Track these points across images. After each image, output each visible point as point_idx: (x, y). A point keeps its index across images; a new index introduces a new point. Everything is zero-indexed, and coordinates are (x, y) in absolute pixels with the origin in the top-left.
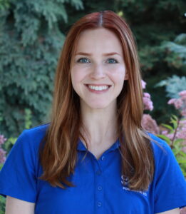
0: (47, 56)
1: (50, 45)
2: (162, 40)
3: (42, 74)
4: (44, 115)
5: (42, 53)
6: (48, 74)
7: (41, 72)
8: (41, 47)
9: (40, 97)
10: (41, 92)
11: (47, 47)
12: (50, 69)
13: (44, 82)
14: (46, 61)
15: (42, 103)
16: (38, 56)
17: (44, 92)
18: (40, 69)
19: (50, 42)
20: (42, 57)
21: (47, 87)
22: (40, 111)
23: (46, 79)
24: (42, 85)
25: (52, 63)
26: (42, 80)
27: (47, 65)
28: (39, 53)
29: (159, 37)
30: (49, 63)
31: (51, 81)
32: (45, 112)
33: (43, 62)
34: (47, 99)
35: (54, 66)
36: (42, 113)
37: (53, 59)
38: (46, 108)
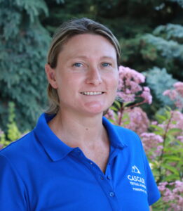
0: (29, 50)
1: (32, 39)
2: (136, 33)
3: (24, 68)
4: (28, 108)
5: (24, 46)
6: (30, 68)
7: (24, 65)
8: (23, 41)
9: (23, 90)
10: (24, 86)
11: (29, 41)
12: (32, 62)
13: (27, 76)
14: (28, 54)
15: (26, 96)
16: (21, 50)
17: (27, 85)
18: (23, 62)
19: (32, 35)
20: (24, 50)
21: (29, 80)
22: (23, 104)
23: (28, 72)
24: (25, 78)
25: (35, 56)
26: (24, 74)
27: (29, 58)
28: (21, 47)
29: (134, 30)
30: (31, 56)
31: (33, 74)
32: (28, 104)
33: (25, 56)
34: (30, 92)
35: (36, 60)
36: (25, 106)
37: (35, 53)
38: (29, 100)
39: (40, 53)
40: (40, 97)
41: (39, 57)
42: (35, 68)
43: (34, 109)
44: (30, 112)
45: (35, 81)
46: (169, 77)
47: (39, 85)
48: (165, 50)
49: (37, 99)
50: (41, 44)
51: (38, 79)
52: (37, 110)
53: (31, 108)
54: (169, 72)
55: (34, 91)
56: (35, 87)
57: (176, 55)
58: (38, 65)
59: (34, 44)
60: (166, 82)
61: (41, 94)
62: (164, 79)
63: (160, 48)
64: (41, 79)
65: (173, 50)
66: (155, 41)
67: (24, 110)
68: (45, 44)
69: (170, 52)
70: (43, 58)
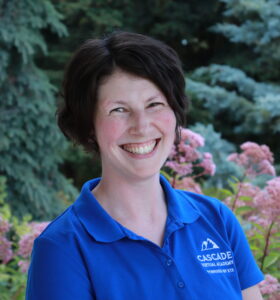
0: (22, 102)
1: (26, 87)
3: (16, 127)
4: (23, 183)
5: (14, 98)
6: (24, 127)
7: (15, 123)
8: (13, 90)
9: (15, 159)
10: (16, 153)
11: (21, 90)
12: (26, 119)
13: (20, 138)
14: (20, 108)
15: (18, 167)
16: (10, 103)
18: (13, 119)
19: (25, 83)
20: (15, 103)
21: (23, 144)
22: (16, 177)
23: (21, 133)
24: (17, 142)
25: (30, 111)
26: (16, 136)
27: (22, 114)
28: (10, 98)
30: (25, 110)
31: (28, 135)
32: (23, 179)
33: (17, 111)
34: (25, 162)
35: (32, 116)
36: (18, 180)
37: (31, 106)
38: (24, 173)
39: (37, 106)
40: (38, 168)
41: (36, 112)
42: (31, 128)
43: (31, 185)
44: (27, 190)
45: (31, 146)
46: (217, 136)
47: (36, 151)
48: (209, 99)
49: (35, 171)
50: (38, 94)
51: (35, 142)
52: (35, 185)
53: (27, 184)
54: (216, 130)
55: (30, 160)
56: (31, 153)
57: (223, 105)
58: (35, 123)
59: (28, 93)
60: (213, 143)
61: (40, 163)
62: (211, 140)
63: (200, 96)
64: (40, 142)
65: (220, 99)
66: (194, 88)
67: (17, 187)
68: (43, 94)
69: (215, 101)
70: (42, 114)
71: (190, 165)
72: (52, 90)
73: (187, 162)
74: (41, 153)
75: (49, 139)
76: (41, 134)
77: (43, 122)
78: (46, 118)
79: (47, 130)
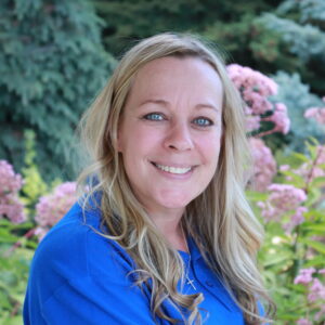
0: (59, 37)
1: (65, 18)
2: (243, 13)
3: (51, 69)
4: (57, 141)
5: (51, 31)
6: (61, 70)
7: (50, 65)
8: (49, 21)
9: (49, 110)
10: (50, 102)
11: (60, 22)
12: (65, 60)
13: (56, 84)
14: (57, 45)
15: (53, 120)
16: (45, 38)
17: (56, 101)
18: (48, 60)
19: (64, 12)
20: (51, 39)
21: (60, 92)
22: (50, 133)
23: (58, 78)
24: (53, 89)
25: (69, 50)
26: (51, 81)
27: (59, 53)
28: (45, 32)
29: (239, 8)
30: (64, 49)
31: (67, 81)
32: (58, 135)
33: (54, 49)
34: (61, 114)
35: (72, 57)
36: (52, 137)
37: (71, 43)
38: (59, 128)
39: (78, 44)
41: (76, 51)
42: (69, 71)
43: (68, 144)
44: (62, 149)
45: (69, 94)
46: (304, 89)
47: (76, 101)
48: (297, 41)
50: (80, 28)
51: (74, 90)
52: (73, 144)
53: (63, 142)
54: (304, 81)
55: (67, 112)
56: (70, 104)
57: (315, 50)
58: (75, 65)
59: (68, 27)
60: (299, 98)
62: (296, 93)
63: (287, 38)
64: (81, 89)
65: (311, 41)
66: (280, 26)
67: (51, 145)
68: (87, 28)
69: (305, 45)
70: (84, 54)
71: (258, 118)
72: (99, 25)
73: (254, 114)
74: (81, 104)
75: (92, 86)
76: (83, 80)
77: (85, 65)
78: (89, 59)
79: (90, 75)
